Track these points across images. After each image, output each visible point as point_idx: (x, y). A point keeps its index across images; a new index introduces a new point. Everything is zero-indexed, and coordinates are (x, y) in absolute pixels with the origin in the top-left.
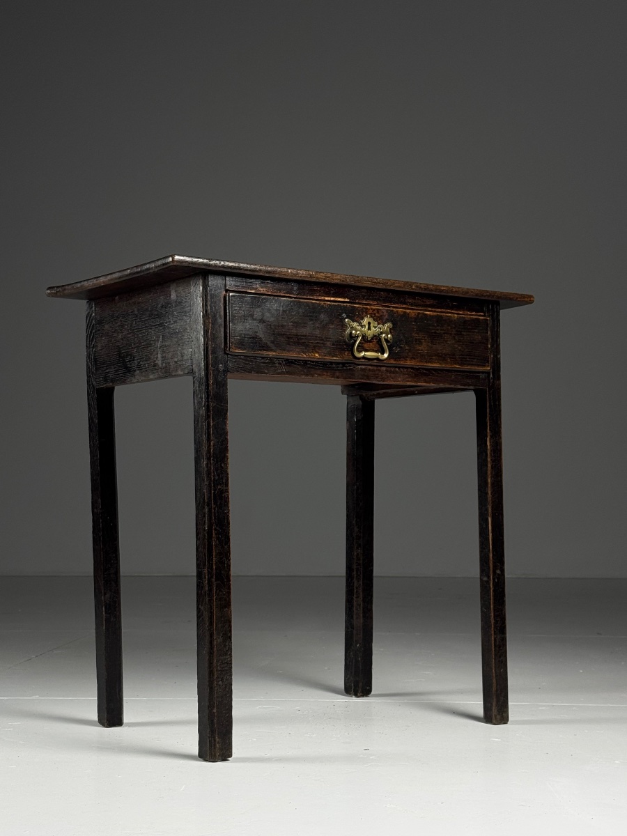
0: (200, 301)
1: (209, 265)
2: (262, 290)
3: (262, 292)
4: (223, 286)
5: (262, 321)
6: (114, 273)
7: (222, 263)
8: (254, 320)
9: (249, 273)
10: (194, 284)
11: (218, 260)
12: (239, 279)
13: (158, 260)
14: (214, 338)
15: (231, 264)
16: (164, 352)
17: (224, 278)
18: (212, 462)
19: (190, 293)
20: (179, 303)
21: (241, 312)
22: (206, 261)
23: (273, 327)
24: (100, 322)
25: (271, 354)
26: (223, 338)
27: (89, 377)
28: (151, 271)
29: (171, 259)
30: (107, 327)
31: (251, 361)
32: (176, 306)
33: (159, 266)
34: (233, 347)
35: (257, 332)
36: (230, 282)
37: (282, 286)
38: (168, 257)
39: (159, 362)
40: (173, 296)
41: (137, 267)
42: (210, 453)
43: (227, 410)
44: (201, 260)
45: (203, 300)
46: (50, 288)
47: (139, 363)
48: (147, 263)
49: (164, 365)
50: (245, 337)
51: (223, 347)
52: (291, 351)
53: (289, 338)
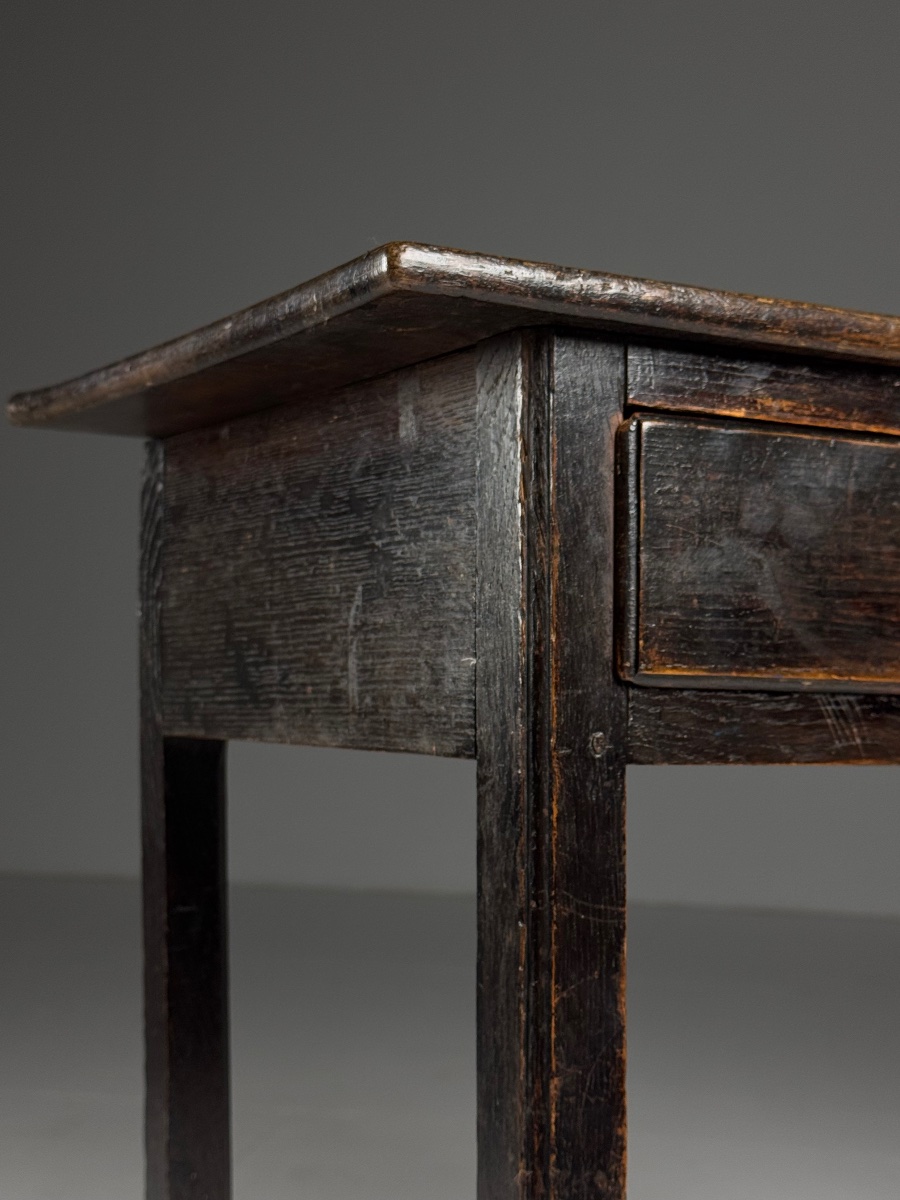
0: (512, 457)
1: (558, 296)
2: (776, 407)
3: (773, 417)
4: (614, 390)
5: (773, 539)
6: (183, 338)
7: (615, 288)
8: (742, 533)
9: (725, 331)
10: (489, 382)
11: (595, 274)
12: (682, 361)
13: (333, 273)
14: (572, 616)
15: (649, 294)
16: (367, 650)
17: (618, 353)
18: (553, 1172)
19: (470, 419)
20: (429, 459)
21: (687, 500)
22: (542, 277)
23: (817, 564)
24: (177, 514)
25: (810, 678)
26: (608, 617)
27: (145, 694)
28: (307, 323)
29: (383, 264)
30: (194, 531)
31: (726, 710)
32: (415, 470)
33: (336, 301)
34: (653, 654)
35: (754, 588)
36: (644, 369)
37: (852, 390)
38: (372, 255)
39: (352, 687)
40: (408, 429)
41: (256, 308)
42: (543, 1129)
43: (620, 934)
44: (520, 273)
45: (526, 451)
46: (17, 398)
47: (285, 677)
48: (292, 291)
49: (368, 700)
50: (702, 612)
51: (608, 652)
52: (889, 660)
53: (879, 608)
